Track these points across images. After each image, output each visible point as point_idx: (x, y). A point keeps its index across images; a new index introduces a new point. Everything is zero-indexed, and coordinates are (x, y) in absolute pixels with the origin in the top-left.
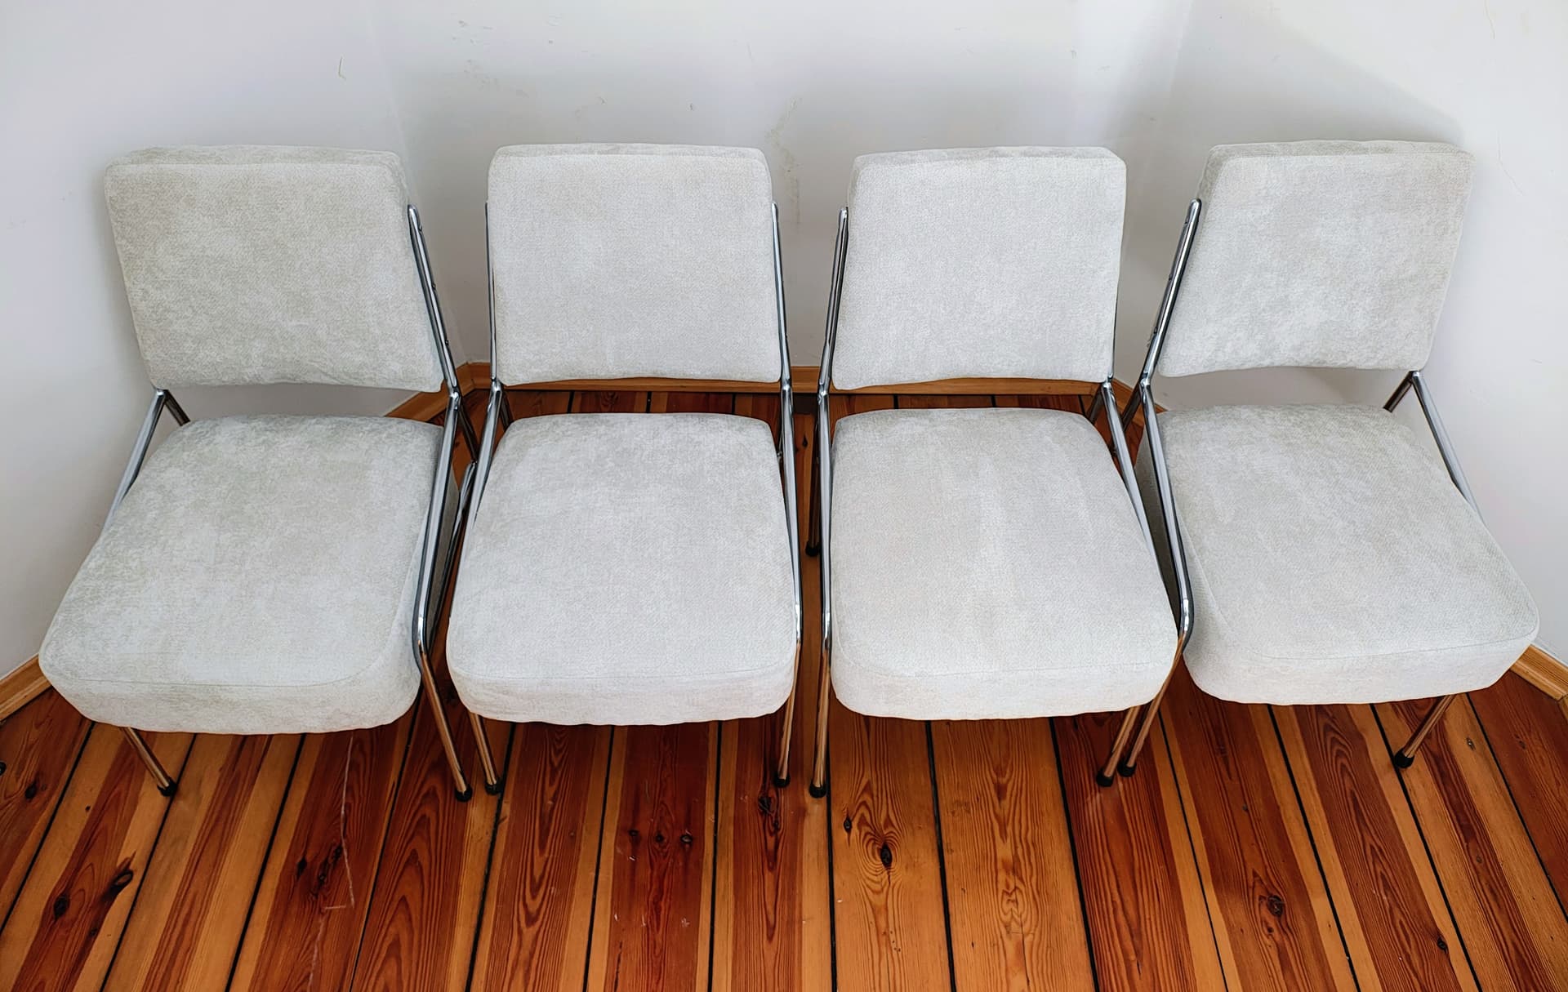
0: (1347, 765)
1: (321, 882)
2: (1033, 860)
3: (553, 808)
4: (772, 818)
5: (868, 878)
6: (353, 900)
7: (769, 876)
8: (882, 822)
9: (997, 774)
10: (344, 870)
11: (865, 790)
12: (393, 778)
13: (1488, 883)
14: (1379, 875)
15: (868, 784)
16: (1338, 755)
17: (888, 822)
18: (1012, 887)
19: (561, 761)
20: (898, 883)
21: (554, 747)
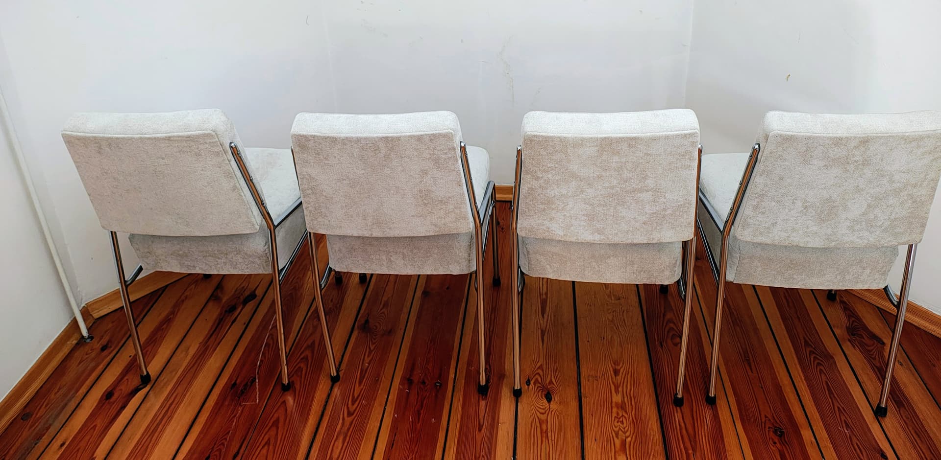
0: (824, 369)
1: (242, 392)
2: (633, 403)
3: (368, 367)
5: (538, 407)
6: (258, 400)
7: (482, 402)
8: (547, 382)
9: (615, 364)
10: (255, 388)
11: (539, 368)
13: (913, 429)
14: (843, 421)
15: (541, 365)
16: (819, 364)
17: (551, 382)
18: (621, 414)
19: (374, 348)
20: (555, 410)
21: (372, 341)
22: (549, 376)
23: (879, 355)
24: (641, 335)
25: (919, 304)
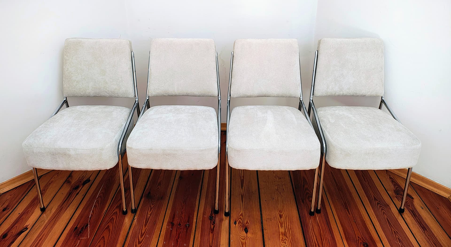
0: (385, 212)
1: (80, 232)
2: (290, 233)
3: (150, 217)
4: (213, 221)
5: (241, 236)
6: (89, 236)
7: (211, 235)
8: (245, 223)
9: (280, 212)
10: (88, 230)
11: (241, 215)
12: (106, 209)
13: (432, 241)
14: (397, 238)
15: (242, 214)
16: (382, 209)
17: (247, 222)
18: (284, 239)
19: (153, 206)
20: (250, 237)
21: (152, 203)
22: (246, 220)
23: (411, 204)
24: (292, 197)
25: (429, 178)
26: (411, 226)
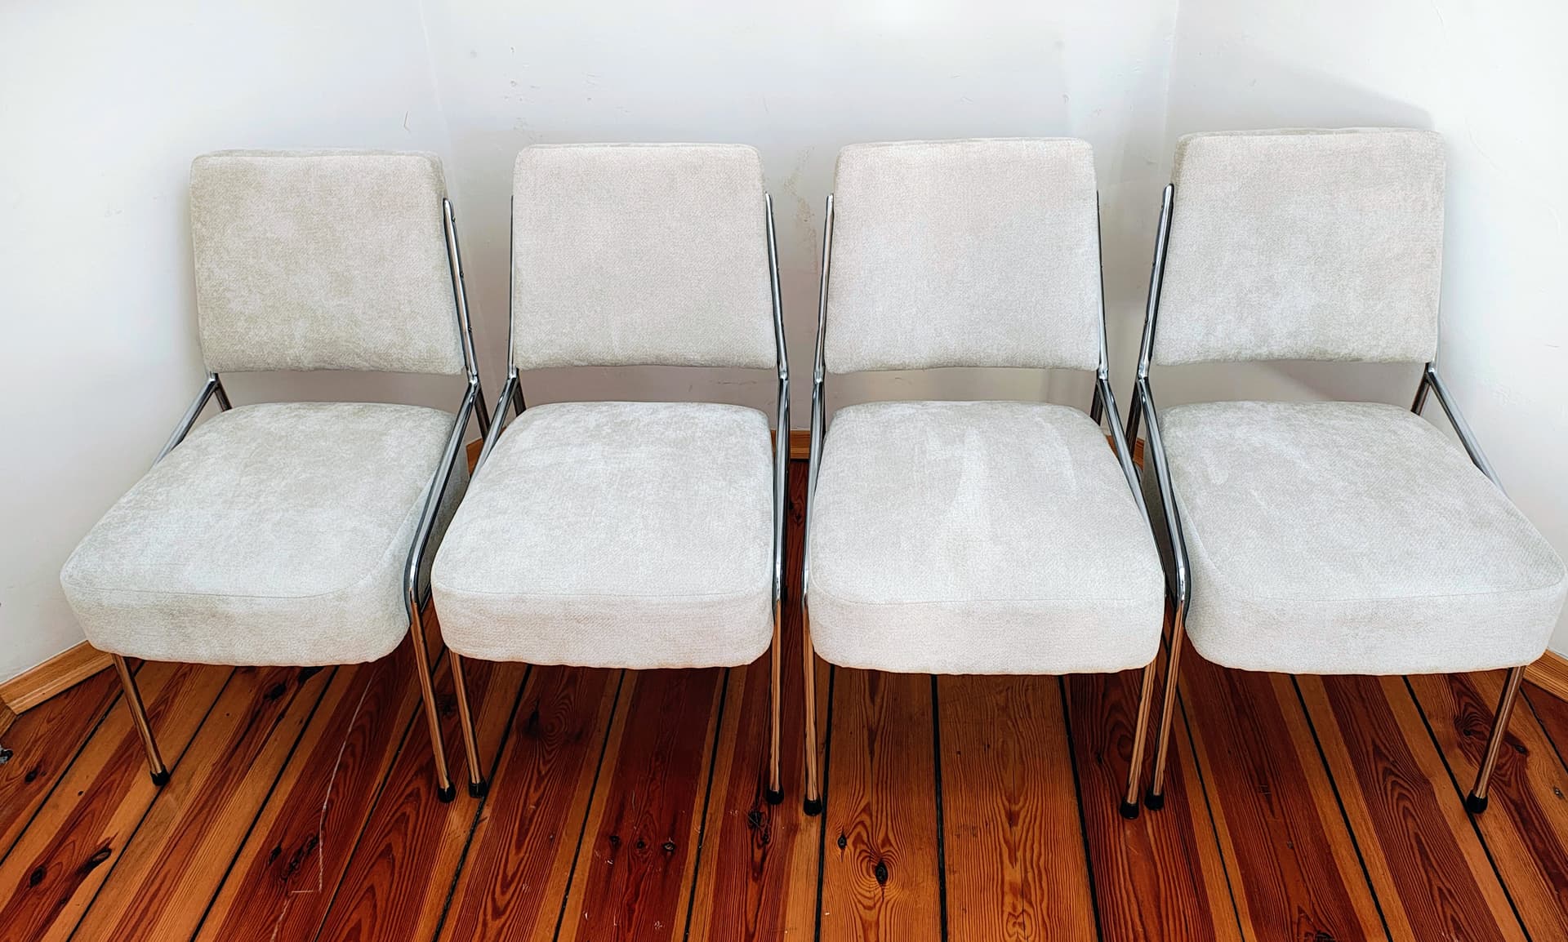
0: (1411, 807)
2: (1044, 885)
3: (535, 812)
4: (761, 832)
5: (860, 894)
6: (321, 885)
7: (752, 888)
8: (879, 841)
9: (1009, 802)
10: (318, 858)
11: (864, 810)
12: (380, 778)
14: (1449, 918)
15: (868, 805)
16: (1401, 797)
17: (886, 841)
18: (1020, 909)
19: (549, 771)
20: (893, 901)
21: (544, 757)
22: (883, 828)
23: (1516, 774)
24: (1061, 738)
26: (1508, 867)
